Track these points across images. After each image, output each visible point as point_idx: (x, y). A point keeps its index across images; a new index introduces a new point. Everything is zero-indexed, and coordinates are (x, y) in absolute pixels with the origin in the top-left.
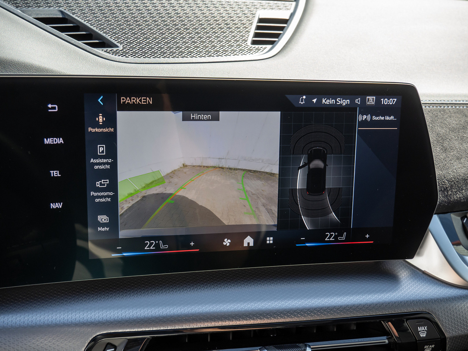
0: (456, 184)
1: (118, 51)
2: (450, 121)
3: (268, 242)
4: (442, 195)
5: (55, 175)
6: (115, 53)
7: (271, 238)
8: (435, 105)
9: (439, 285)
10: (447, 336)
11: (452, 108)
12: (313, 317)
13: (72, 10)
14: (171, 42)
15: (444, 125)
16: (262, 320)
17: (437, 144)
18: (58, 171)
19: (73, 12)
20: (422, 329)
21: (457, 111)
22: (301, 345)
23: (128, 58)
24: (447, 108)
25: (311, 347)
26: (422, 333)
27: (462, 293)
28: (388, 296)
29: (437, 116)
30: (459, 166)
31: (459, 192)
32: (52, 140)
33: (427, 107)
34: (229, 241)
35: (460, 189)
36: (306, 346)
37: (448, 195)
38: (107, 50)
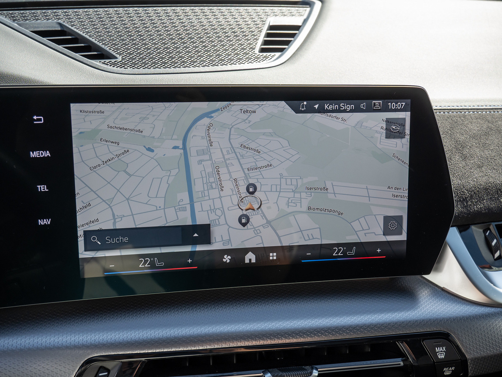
0: (477, 194)
1: (116, 63)
2: (471, 127)
3: (271, 258)
4: (461, 206)
5: (42, 190)
6: (114, 65)
7: (275, 254)
8: (454, 110)
9: (459, 302)
10: (468, 358)
11: (473, 113)
12: (327, 337)
13: (71, 22)
14: (174, 52)
15: (464, 132)
16: (272, 340)
17: (456, 151)
18: (45, 186)
19: (72, 24)
20: (441, 350)
21: (479, 116)
22: (307, 367)
23: (127, 69)
24: (468, 114)
25: (319, 370)
26: (440, 354)
27: (484, 310)
28: (409, 314)
29: (457, 122)
30: (480, 175)
31: (480, 202)
32: (38, 153)
33: (446, 113)
34: (229, 257)
35: (481, 199)
36: (312, 369)
37: (467, 206)
38: (104, 62)
